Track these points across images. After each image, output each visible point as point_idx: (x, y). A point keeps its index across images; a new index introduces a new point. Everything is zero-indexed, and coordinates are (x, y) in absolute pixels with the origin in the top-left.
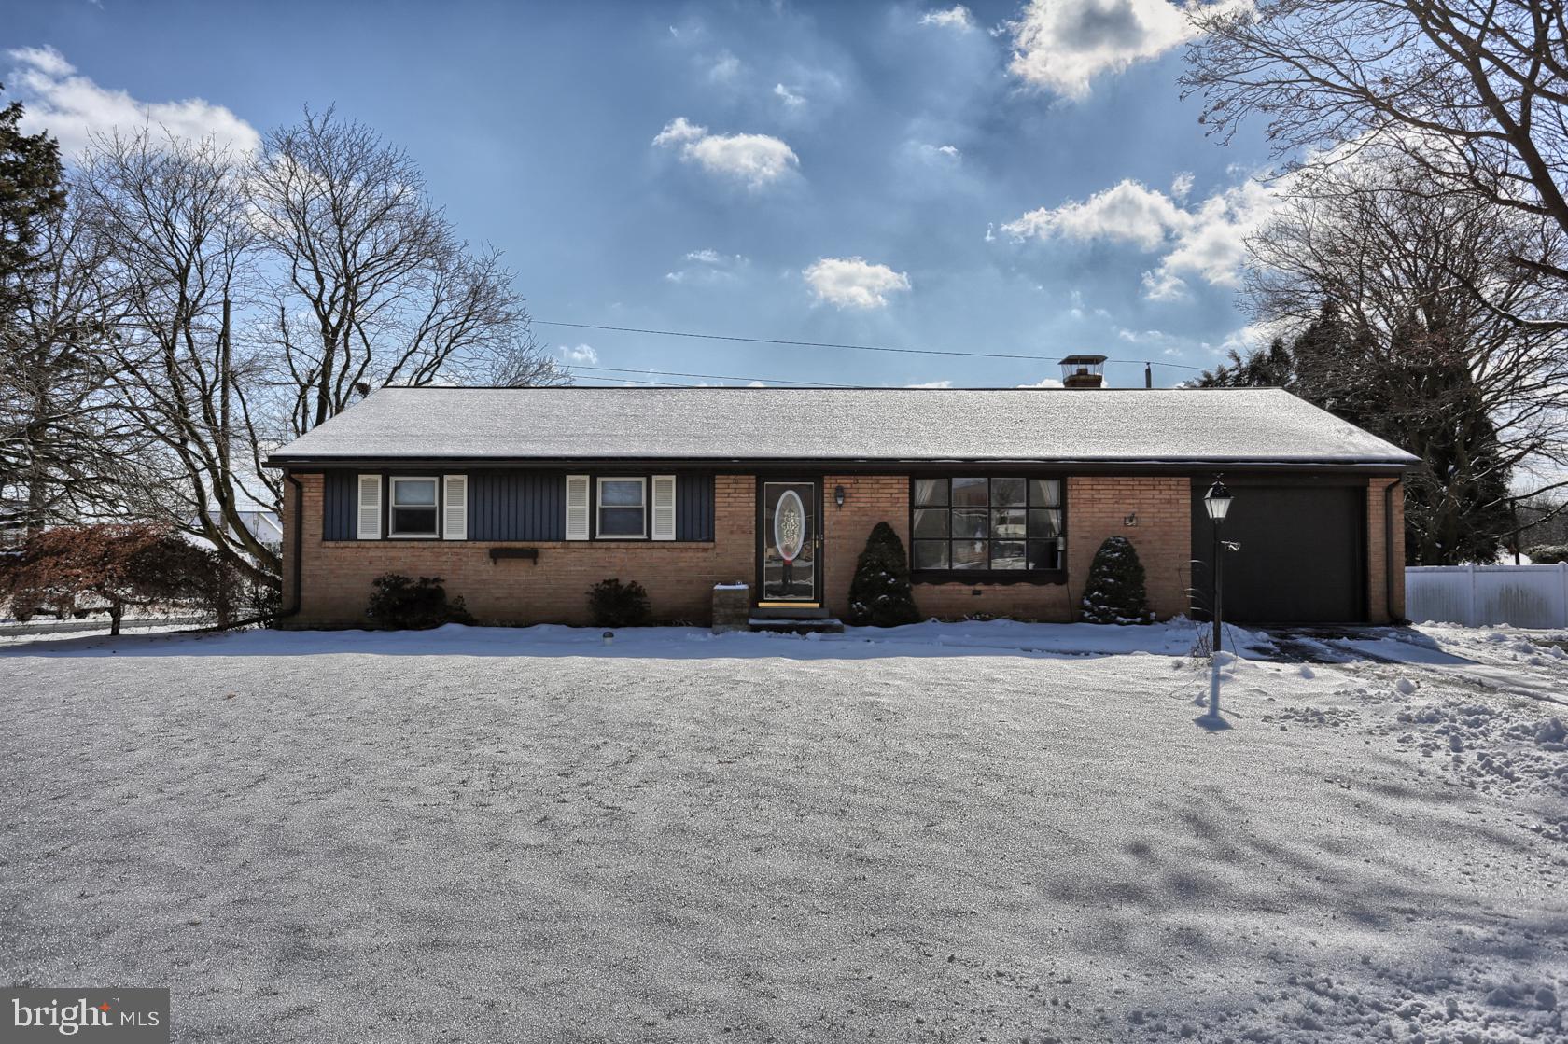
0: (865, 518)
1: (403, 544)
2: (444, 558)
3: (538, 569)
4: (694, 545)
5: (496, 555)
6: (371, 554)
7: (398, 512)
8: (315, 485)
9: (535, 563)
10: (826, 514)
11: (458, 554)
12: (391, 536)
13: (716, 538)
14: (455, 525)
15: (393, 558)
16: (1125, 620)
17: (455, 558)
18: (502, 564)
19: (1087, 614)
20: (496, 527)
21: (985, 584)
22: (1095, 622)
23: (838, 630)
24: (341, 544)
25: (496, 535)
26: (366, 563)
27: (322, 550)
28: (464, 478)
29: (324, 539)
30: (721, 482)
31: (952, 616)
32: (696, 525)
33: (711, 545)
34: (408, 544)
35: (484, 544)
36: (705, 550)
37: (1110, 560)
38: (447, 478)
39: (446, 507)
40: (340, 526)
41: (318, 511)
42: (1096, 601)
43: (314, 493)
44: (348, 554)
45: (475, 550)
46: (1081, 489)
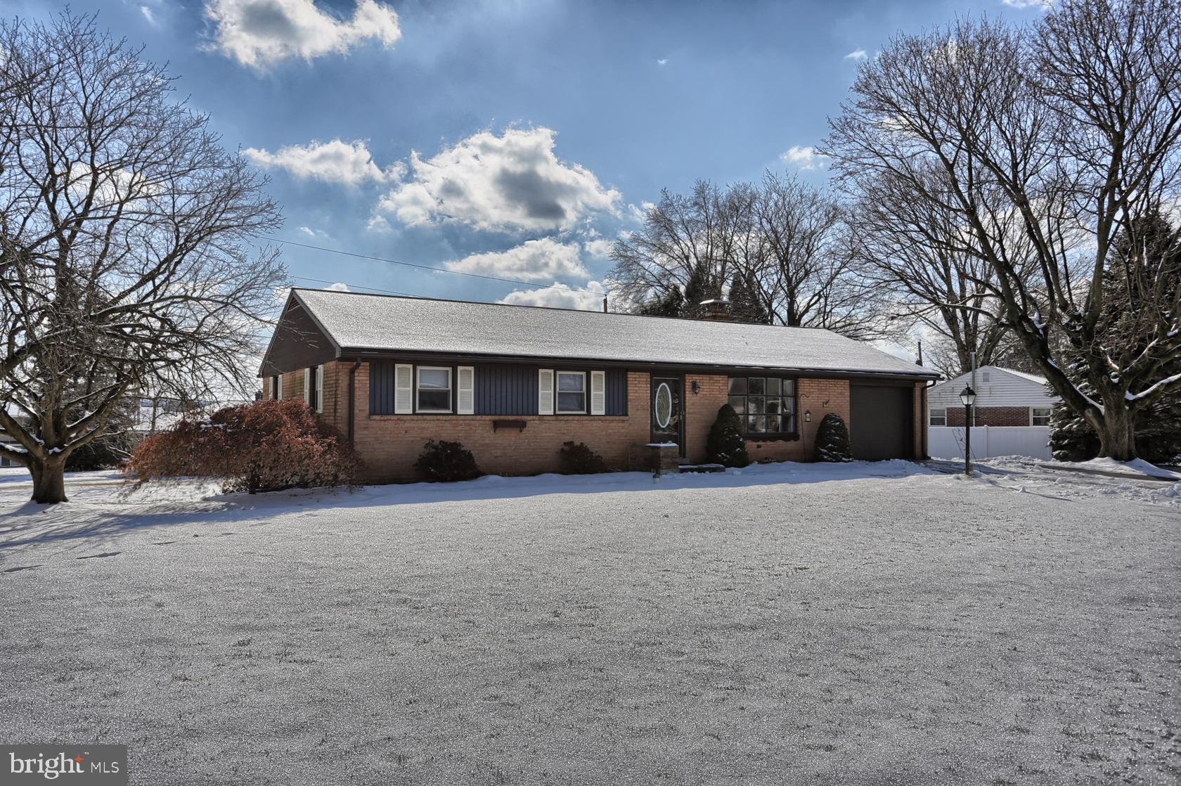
0: (706, 401)
1: (432, 417)
2: (460, 428)
3: (522, 435)
4: (617, 418)
5: (497, 425)
6: (407, 425)
7: (421, 393)
8: (363, 371)
9: (521, 431)
10: (687, 398)
11: (469, 425)
12: (418, 411)
13: (629, 413)
14: (466, 403)
15: (423, 428)
16: (847, 460)
17: (467, 428)
18: (499, 431)
19: (825, 457)
20: (493, 406)
21: (764, 441)
22: (831, 461)
23: (723, 470)
24: (385, 417)
25: (493, 412)
26: (403, 432)
27: (369, 422)
28: (472, 369)
29: (371, 414)
30: (631, 376)
31: (764, 460)
32: (618, 404)
33: (627, 418)
34: (435, 417)
35: (488, 418)
36: (623, 421)
37: (835, 426)
38: (460, 368)
39: (459, 390)
40: (383, 403)
41: (366, 392)
42: (831, 449)
43: (362, 378)
44: (390, 425)
45: (481, 422)
46: (805, 385)
